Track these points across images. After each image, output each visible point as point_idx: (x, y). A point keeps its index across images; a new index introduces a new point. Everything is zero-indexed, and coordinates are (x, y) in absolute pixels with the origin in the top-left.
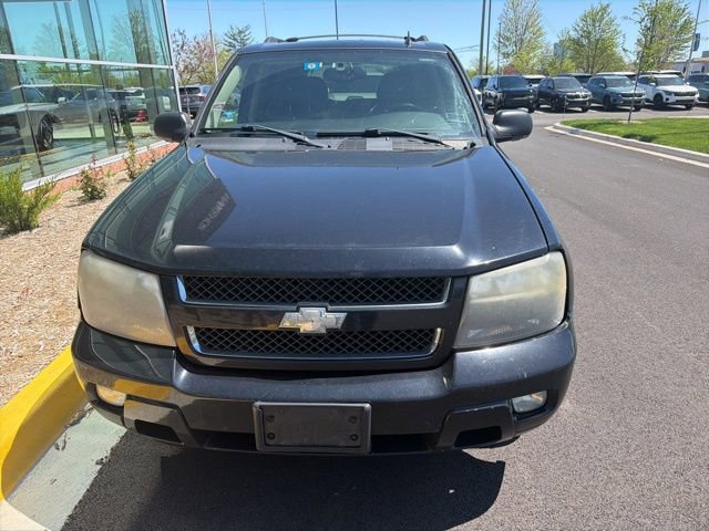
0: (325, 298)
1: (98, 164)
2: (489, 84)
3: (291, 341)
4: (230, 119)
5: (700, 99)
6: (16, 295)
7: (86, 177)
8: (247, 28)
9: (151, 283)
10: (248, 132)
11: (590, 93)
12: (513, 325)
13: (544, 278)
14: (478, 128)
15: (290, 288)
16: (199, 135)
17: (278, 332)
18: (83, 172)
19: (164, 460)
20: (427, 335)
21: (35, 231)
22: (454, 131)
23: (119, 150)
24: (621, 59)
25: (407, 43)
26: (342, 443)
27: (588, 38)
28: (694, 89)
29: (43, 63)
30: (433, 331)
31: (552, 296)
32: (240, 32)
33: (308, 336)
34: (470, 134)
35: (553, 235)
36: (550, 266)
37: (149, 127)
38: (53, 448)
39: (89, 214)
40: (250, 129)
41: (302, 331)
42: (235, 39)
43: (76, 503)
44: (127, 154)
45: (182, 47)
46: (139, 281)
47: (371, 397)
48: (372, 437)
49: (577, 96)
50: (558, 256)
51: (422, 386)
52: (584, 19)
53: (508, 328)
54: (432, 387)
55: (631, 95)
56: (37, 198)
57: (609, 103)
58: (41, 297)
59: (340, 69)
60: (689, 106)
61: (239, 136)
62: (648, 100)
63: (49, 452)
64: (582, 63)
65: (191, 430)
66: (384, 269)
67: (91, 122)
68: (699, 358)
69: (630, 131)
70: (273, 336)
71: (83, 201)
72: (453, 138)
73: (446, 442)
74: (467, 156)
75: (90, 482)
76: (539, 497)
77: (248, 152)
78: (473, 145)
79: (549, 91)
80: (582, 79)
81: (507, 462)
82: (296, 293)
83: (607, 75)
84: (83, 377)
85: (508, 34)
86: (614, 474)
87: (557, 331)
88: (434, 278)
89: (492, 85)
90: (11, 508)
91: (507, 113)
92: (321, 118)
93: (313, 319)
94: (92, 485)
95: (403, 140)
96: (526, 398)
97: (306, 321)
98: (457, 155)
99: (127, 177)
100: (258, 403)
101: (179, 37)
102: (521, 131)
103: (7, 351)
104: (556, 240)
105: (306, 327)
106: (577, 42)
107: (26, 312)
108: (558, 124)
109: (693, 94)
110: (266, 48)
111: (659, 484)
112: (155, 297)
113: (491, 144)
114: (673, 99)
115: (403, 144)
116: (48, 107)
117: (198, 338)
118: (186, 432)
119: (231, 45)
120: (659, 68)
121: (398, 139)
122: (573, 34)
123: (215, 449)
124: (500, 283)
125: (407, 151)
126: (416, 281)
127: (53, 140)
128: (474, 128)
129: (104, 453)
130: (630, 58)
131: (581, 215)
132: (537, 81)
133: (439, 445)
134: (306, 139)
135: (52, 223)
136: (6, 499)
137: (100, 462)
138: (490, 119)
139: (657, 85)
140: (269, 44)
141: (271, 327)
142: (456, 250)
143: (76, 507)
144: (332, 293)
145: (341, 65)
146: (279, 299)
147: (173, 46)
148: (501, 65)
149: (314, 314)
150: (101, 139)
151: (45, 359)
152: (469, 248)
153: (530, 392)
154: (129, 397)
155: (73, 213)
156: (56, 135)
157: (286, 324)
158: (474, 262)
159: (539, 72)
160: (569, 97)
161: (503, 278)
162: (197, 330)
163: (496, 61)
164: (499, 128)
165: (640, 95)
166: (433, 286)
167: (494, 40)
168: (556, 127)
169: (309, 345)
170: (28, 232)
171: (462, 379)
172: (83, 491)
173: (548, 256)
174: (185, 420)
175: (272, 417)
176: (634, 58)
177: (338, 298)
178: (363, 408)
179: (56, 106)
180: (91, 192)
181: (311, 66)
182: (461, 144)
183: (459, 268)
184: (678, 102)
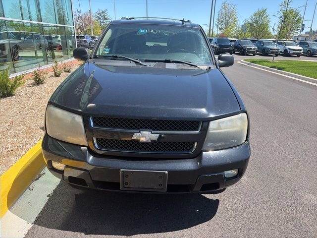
0: (151, 128)
1: (41, 68)
2: (213, 41)
3: (136, 145)
4: (107, 52)
5: (303, 53)
6: (8, 124)
7: (36, 74)
8: (106, 10)
9: (79, 119)
10: (115, 58)
11: (256, 48)
12: (225, 142)
13: (239, 123)
14: (212, 61)
15: (136, 123)
16: (94, 58)
17: (131, 141)
18: (35, 72)
19: (76, 195)
20: (191, 144)
21: (14, 97)
22: (202, 61)
23: (49, 62)
24: (270, 33)
25: (183, 23)
26: (155, 187)
27: (257, 23)
28: (301, 48)
29: (12, 21)
30: (194, 143)
31: (242, 130)
32: (103, 12)
33: (143, 143)
34: (208, 63)
35: (243, 106)
36: (241, 118)
37: (62, 53)
38: (28, 190)
39: (38, 91)
40: (116, 57)
41: (141, 141)
42: (100, 15)
43: (39, 212)
44: (54, 65)
45: (79, 18)
46: (74, 118)
47: (168, 169)
48: (168, 185)
49: (251, 49)
50: (245, 115)
51: (188, 165)
52: (255, 15)
53: (223, 144)
54: (193, 165)
55: (274, 49)
56: (15, 82)
57: (265, 52)
58: (19, 126)
59: (154, 33)
60: (299, 55)
61: (111, 59)
62: (281, 52)
63: (26, 191)
64: (254, 34)
65: (93, 181)
66: (175, 117)
67: (36, 49)
68: (299, 161)
69: (273, 65)
70: (128, 143)
71: (34, 85)
72: (201, 65)
73: (197, 189)
74: (207, 72)
75: (45, 204)
76: (233, 213)
77: (115, 66)
78: (210, 68)
79: (239, 46)
80: (253, 41)
81: (220, 200)
82: (139, 125)
83: (264, 40)
84: (46, 158)
85: (222, 20)
86: (263, 205)
87: (243, 145)
88: (195, 121)
89: (214, 42)
90: (11, 213)
91: (224, 55)
92: (146, 53)
93: (146, 136)
94: (46, 205)
95: (181, 64)
96: (230, 172)
97: (143, 137)
98: (202, 72)
99: (53, 75)
100: (122, 170)
101: (78, 14)
102: (229, 63)
103: (6, 148)
104: (244, 108)
105: (143, 139)
106: (252, 25)
107: (12, 132)
108: (242, 61)
109: (301, 50)
110: (122, 22)
111: (281, 210)
112: (80, 125)
113: (217, 68)
114: (292, 52)
115: (181, 66)
116: (17, 41)
117: (97, 142)
118: (91, 182)
119: (98, 18)
120: (287, 38)
121: (178, 64)
122: (250, 22)
123: (101, 189)
124: (221, 124)
125: (182, 69)
126: (188, 122)
127: (19, 57)
128: (210, 61)
129: (51, 192)
130: (274, 33)
131: (252, 100)
132: (234, 41)
133: (194, 190)
134: (140, 62)
135: (21, 94)
136: (9, 209)
137: (49, 196)
138: (217, 57)
139: (286, 45)
140: (123, 20)
141: (128, 139)
142: (204, 110)
143: (40, 214)
144: (154, 126)
145: (155, 31)
146: (131, 128)
147: (74, 17)
148: (218, 33)
149: (147, 134)
150: (41, 57)
151: (23, 152)
152: (210, 110)
153: (231, 169)
154: (67, 166)
155: (30, 90)
156: (20, 54)
157: (134, 138)
158: (212, 116)
159: (235, 37)
160: (248, 49)
161: (223, 122)
162: (97, 139)
163: (216, 31)
164: (221, 61)
165: (278, 50)
166: (195, 125)
167: (216, 22)
168: (241, 62)
169: (143, 147)
170: (10, 97)
171: (205, 163)
172: (42, 207)
173: (241, 114)
174: (91, 177)
175: (128, 176)
176: (276, 33)
177: (156, 128)
178: (165, 173)
179: (20, 41)
180: (38, 81)
181: (142, 31)
182: (205, 67)
183: (205, 117)
184: (294, 53)
